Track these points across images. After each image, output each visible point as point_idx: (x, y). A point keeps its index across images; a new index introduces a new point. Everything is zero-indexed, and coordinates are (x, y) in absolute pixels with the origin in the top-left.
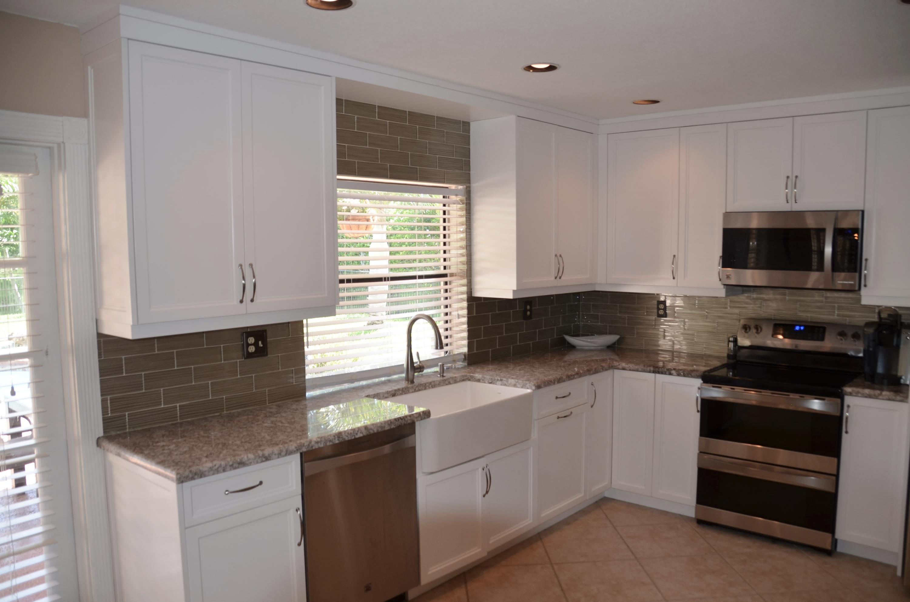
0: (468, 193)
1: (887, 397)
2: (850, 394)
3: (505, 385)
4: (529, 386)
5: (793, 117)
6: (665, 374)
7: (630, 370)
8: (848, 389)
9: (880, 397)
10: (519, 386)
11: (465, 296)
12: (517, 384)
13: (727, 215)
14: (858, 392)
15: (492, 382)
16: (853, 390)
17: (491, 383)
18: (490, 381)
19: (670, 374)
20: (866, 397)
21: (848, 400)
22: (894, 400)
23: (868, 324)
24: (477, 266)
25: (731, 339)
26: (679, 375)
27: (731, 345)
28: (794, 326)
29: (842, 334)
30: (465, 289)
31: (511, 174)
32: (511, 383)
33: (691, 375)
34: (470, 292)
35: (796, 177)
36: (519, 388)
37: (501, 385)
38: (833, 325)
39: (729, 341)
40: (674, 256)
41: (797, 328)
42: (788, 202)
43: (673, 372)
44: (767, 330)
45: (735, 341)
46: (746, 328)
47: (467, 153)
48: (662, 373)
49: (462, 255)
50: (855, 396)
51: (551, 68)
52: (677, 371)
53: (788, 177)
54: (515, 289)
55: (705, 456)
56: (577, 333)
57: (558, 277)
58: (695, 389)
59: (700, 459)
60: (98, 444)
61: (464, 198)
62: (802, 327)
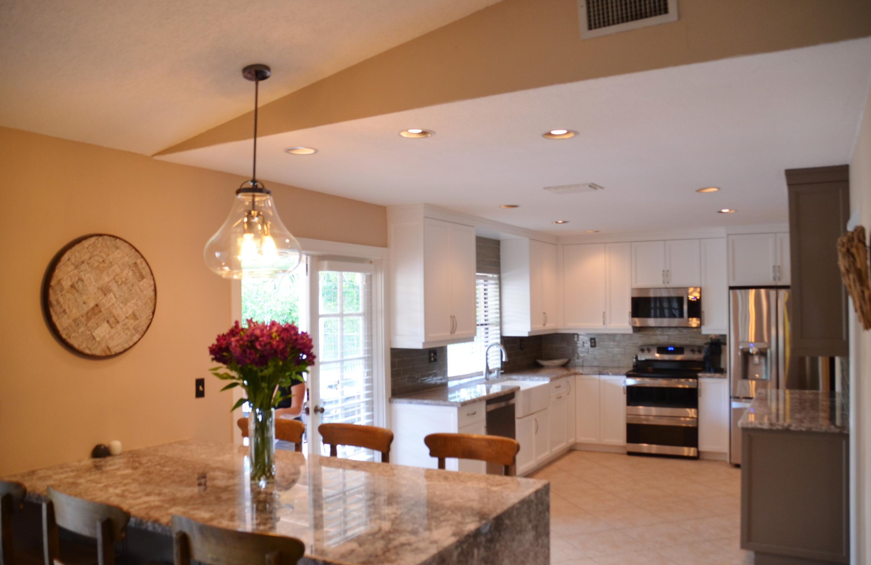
0: (500, 279)
1: (718, 376)
2: (701, 377)
3: (533, 381)
4: (548, 380)
5: (665, 240)
6: (605, 375)
7: (585, 374)
8: (700, 375)
9: (715, 377)
11: (499, 336)
12: (540, 379)
13: (633, 289)
14: (705, 376)
16: (702, 375)
19: (608, 375)
20: (709, 378)
21: (701, 380)
22: (721, 378)
23: (706, 344)
24: (505, 319)
25: (634, 357)
26: (613, 375)
27: (634, 360)
28: (668, 348)
29: (693, 351)
30: (499, 332)
31: (527, 269)
32: (536, 379)
33: (620, 374)
34: (501, 334)
35: (668, 271)
36: (541, 381)
37: (530, 381)
38: (688, 346)
40: (604, 313)
41: (670, 349)
42: (664, 283)
43: (610, 373)
44: (654, 350)
45: (636, 358)
46: (642, 350)
47: (498, 257)
49: (497, 313)
50: (703, 378)
52: (612, 373)
53: (663, 271)
54: (529, 331)
55: (630, 416)
56: (541, 359)
57: (544, 325)
58: (622, 382)
59: (627, 419)
60: (390, 401)
61: (497, 282)
62: (672, 349)
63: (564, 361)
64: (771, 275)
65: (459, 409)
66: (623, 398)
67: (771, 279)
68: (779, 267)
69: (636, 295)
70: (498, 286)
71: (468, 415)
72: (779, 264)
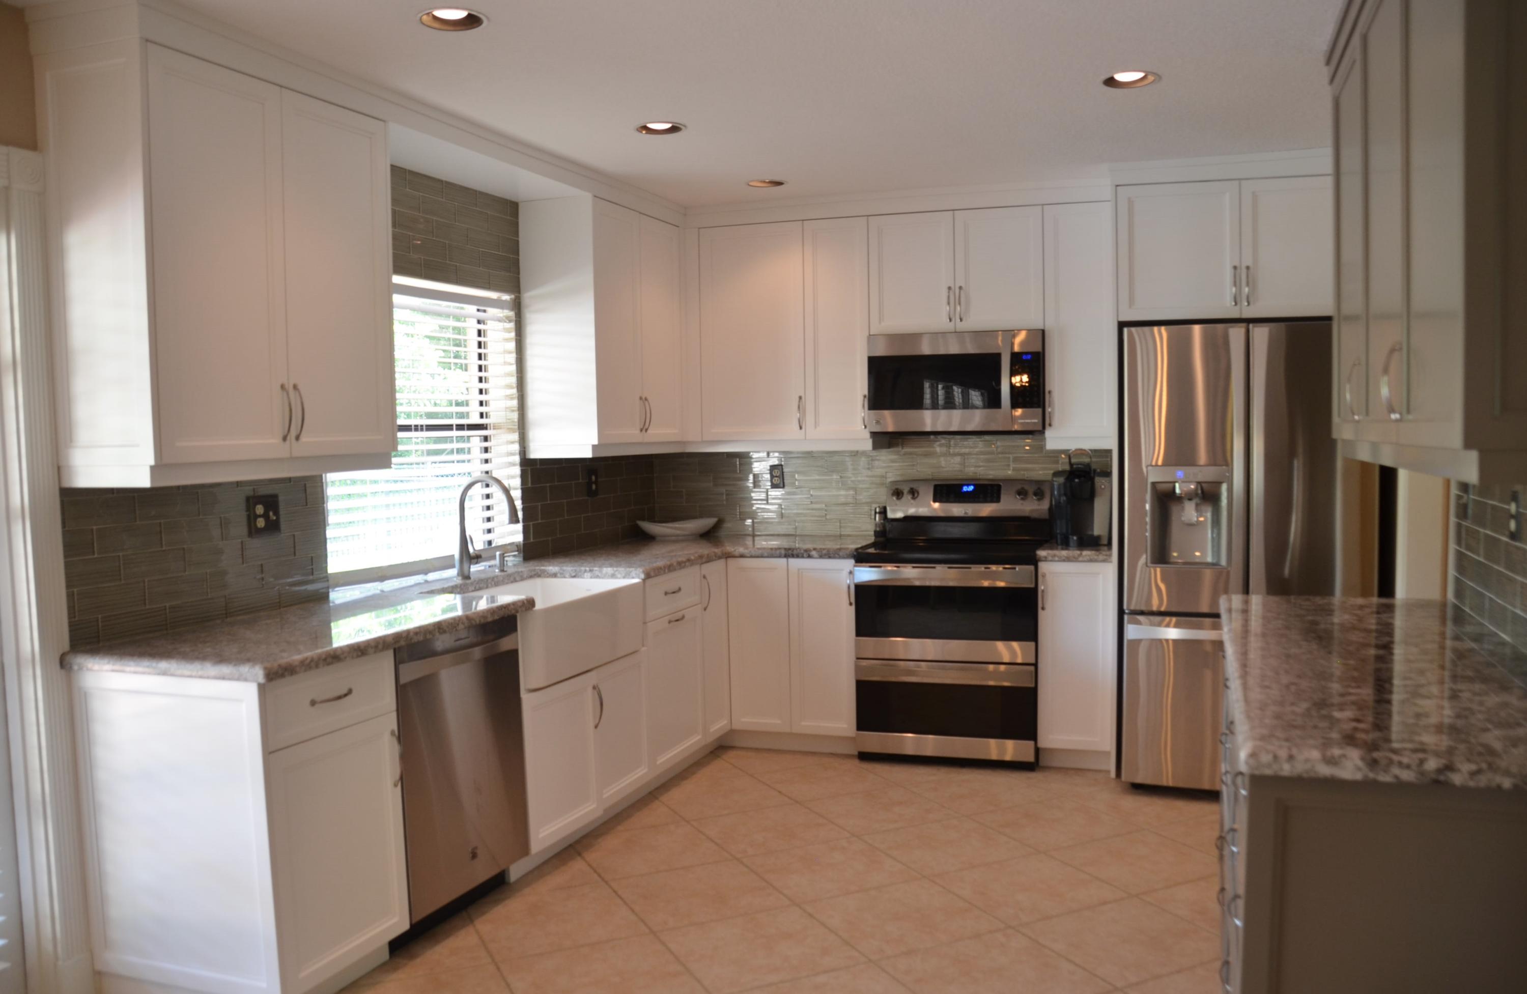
0: (518, 307)
1: (1088, 558)
2: (1045, 559)
3: (598, 577)
4: (636, 574)
5: (953, 210)
6: (803, 557)
7: (752, 557)
8: (1041, 553)
9: (1081, 559)
10: (619, 576)
11: (517, 459)
12: (617, 573)
13: (871, 338)
14: (1055, 556)
15: (576, 574)
16: (1048, 554)
17: (574, 577)
18: (574, 574)
19: (810, 557)
20: (1064, 561)
21: (1043, 567)
22: (1096, 561)
23: (1057, 474)
24: (532, 414)
25: (878, 509)
26: (821, 557)
27: (878, 518)
28: (962, 486)
29: (1022, 494)
30: (516, 447)
31: (587, 277)
32: (607, 573)
33: (838, 555)
34: (523, 451)
35: (960, 288)
36: (620, 578)
37: (591, 578)
38: (1010, 481)
39: (876, 513)
40: (800, 398)
41: (965, 489)
42: (950, 320)
43: (814, 554)
44: (927, 493)
45: (884, 512)
46: (898, 494)
47: (515, 248)
48: (798, 556)
49: (510, 397)
50: (1051, 561)
51: (674, 129)
52: (819, 552)
53: (949, 288)
54: (596, 442)
55: (864, 663)
56: (652, 519)
57: (644, 429)
58: (845, 573)
59: (858, 669)
60: (63, 662)
61: (511, 314)
62: (971, 488)
63: (706, 523)
64: (1230, 291)
65: (262, 689)
66: (847, 615)
67: (1229, 302)
68: (1248, 268)
69: (881, 351)
70: (512, 325)
71: (313, 703)
72: (1247, 261)
